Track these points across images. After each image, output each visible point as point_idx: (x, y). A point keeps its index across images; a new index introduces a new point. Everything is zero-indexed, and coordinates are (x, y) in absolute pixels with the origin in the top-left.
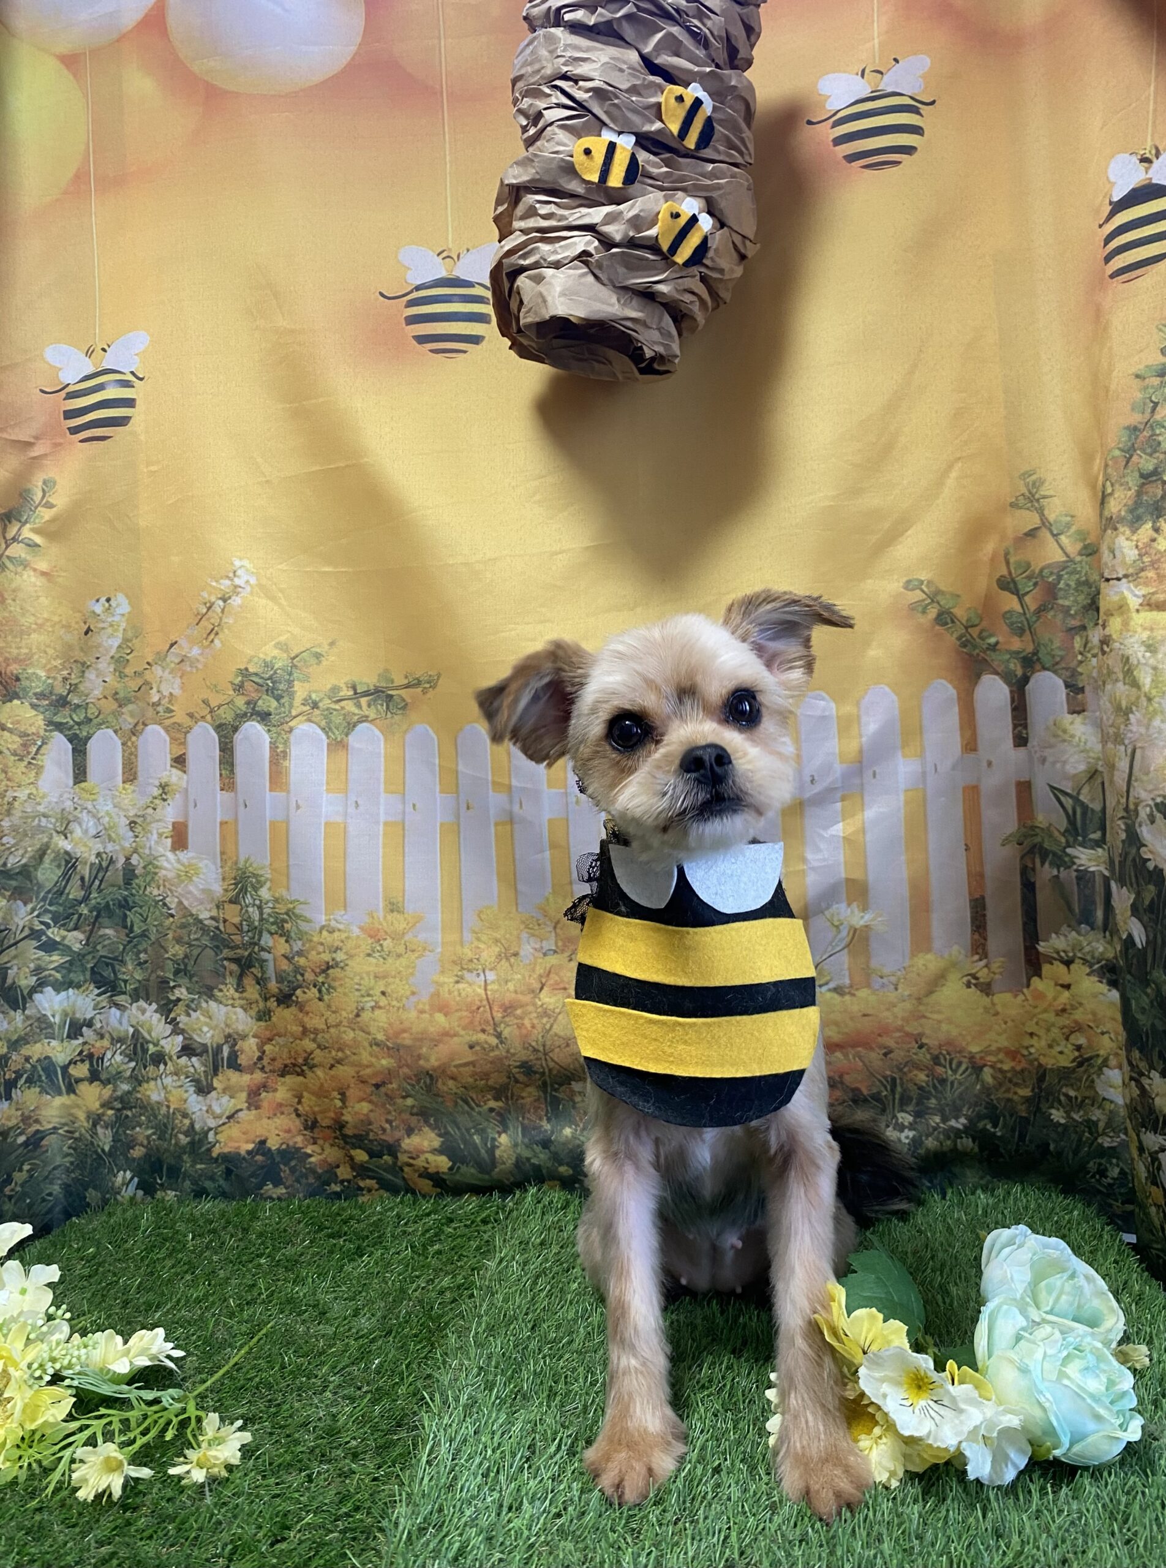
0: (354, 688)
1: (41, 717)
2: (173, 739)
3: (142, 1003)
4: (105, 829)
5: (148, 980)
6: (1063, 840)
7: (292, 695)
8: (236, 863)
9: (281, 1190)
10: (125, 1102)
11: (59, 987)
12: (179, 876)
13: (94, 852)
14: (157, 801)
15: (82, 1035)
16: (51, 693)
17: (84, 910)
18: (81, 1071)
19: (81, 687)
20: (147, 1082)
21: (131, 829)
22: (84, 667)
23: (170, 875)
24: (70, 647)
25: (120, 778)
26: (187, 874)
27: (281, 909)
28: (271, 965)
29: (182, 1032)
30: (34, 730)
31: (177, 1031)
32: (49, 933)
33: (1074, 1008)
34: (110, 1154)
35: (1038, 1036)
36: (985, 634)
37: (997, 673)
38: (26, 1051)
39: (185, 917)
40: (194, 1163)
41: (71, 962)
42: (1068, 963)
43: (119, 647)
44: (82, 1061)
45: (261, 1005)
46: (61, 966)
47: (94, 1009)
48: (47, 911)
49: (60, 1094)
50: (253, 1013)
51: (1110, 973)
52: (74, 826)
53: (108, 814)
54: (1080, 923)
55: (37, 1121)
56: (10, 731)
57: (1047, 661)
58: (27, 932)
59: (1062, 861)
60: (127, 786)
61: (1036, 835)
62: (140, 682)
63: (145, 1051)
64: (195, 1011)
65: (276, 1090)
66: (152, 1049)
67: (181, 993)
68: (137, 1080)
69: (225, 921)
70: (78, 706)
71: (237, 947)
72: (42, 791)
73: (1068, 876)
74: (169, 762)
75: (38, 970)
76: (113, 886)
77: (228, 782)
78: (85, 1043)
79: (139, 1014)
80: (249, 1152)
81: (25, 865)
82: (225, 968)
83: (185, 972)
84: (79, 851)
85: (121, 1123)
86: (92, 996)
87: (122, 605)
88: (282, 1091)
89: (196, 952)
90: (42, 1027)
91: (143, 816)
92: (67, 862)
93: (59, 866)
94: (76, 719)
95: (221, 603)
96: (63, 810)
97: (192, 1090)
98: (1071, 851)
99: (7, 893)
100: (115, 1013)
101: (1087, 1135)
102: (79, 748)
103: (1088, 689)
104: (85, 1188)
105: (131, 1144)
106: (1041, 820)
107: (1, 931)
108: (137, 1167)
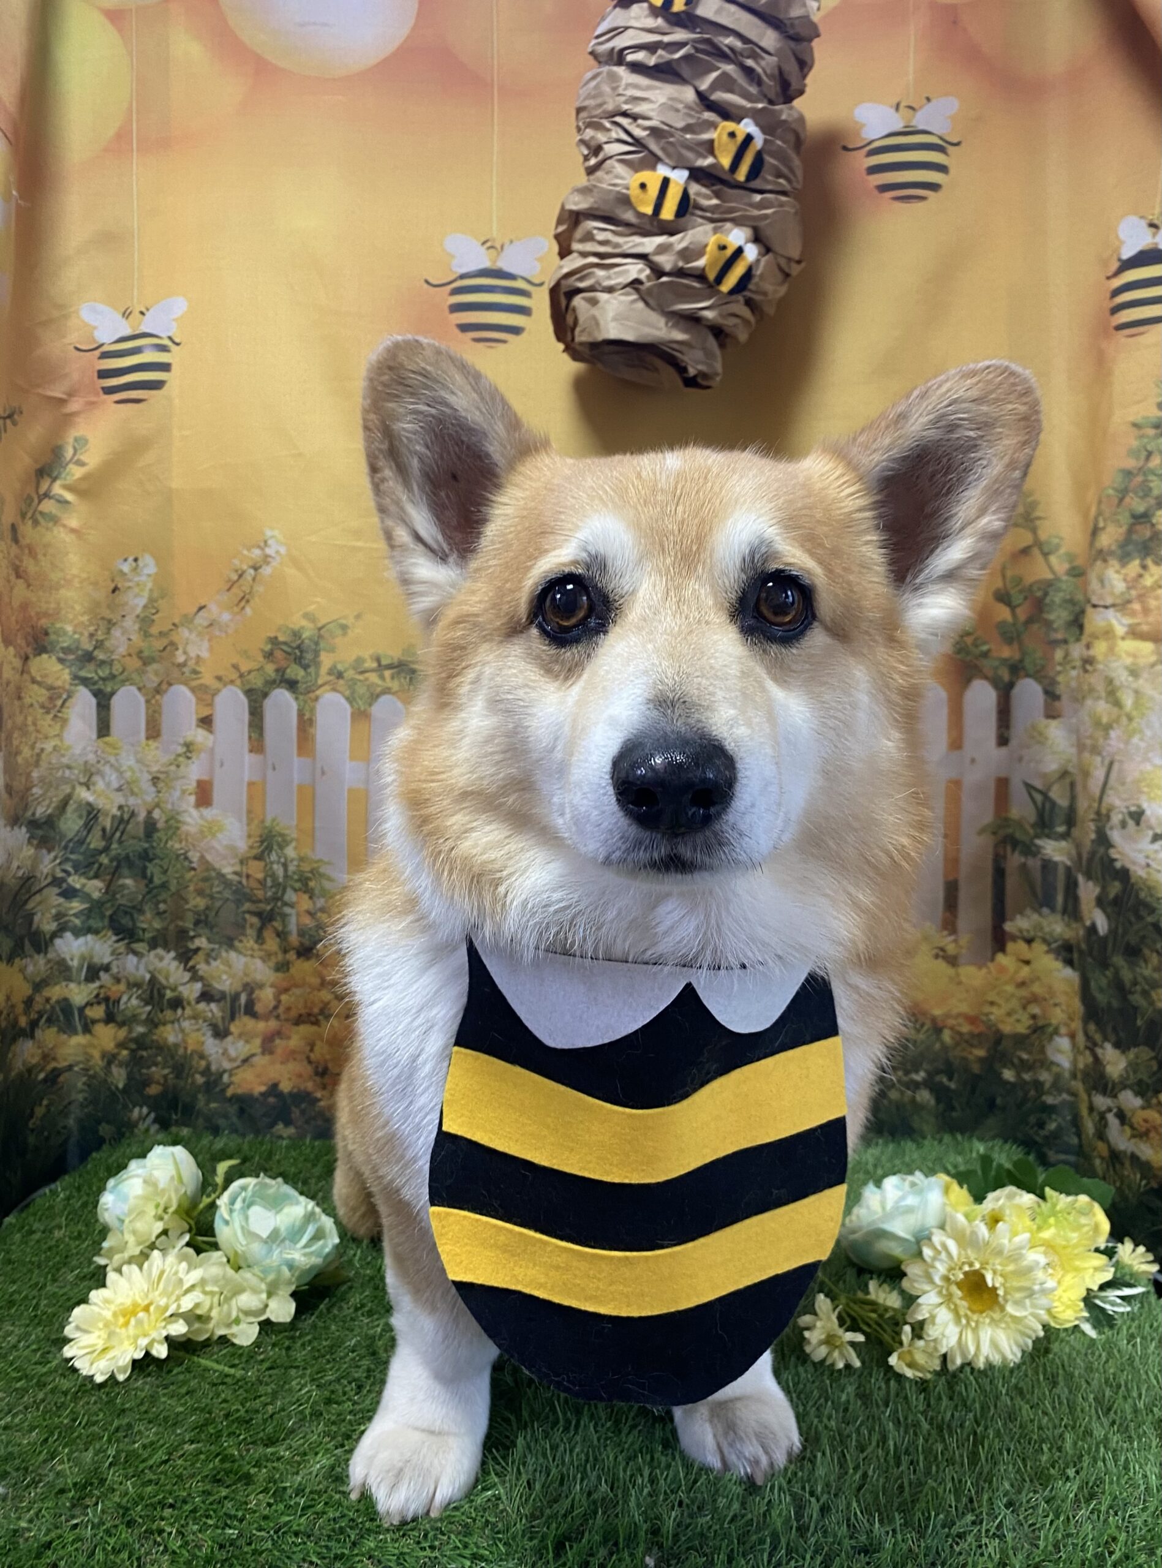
0: (378, 660)
1: (67, 671)
2: (199, 700)
3: (160, 951)
4: (128, 783)
5: (166, 929)
6: (1031, 831)
7: (318, 665)
8: (263, 821)
9: (292, 1130)
10: (141, 1043)
11: (78, 933)
12: (202, 832)
13: (116, 805)
14: (181, 759)
15: (99, 978)
16: (78, 648)
17: (104, 860)
18: (98, 1012)
19: (107, 644)
20: (164, 1024)
21: (154, 785)
22: (110, 624)
23: (192, 830)
24: (97, 604)
25: (143, 735)
26: (211, 829)
27: (306, 867)
28: (293, 920)
29: (201, 979)
30: (59, 683)
31: (195, 977)
32: (70, 880)
33: (1032, 981)
34: (125, 1091)
35: (999, 1006)
36: (979, 642)
37: (986, 678)
38: (47, 992)
39: (207, 870)
40: (208, 1102)
41: (90, 910)
42: (1029, 941)
43: (145, 607)
44: (99, 1003)
45: (280, 957)
46: (81, 912)
47: (113, 953)
48: (67, 860)
49: (76, 1033)
50: (272, 964)
51: (1067, 952)
52: (96, 778)
53: (130, 768)
54: (1041, 906)
55: (54, 1059)
56: (39, 683)
57: (1030, 669)
58: (49, 880)
59: (1030, 850)
60: (150, 742)
61: (1009, 826)
62: (165, 642)
63: (162, 996)
64: (215, 959)
65: (289, 1038)
66: (169, 994)
67: (201, 942)
68: (153, 1023)
69: (248, 876)
70: (102, 663)
71: (260, 901)
72: (67, 743)
73: (1034, 864)
74: (194, 722)
75: (58, 916)
76: (134, 838)
77: (257, 744)
78: (101, 987)
79: (156, 961)
80: (262, 1094)
81: (50, 816)
82: (245, 920)
83: (206, 922)
84: (101, 803)
85: (135, 1062)
86: (110, 942)
87: (149, 566)
88: (296, 1038)
89: (218, 904)
90: (62, 970)
91: (166, 773)
92: (89, 813)
93: (80, 817)
94: (101, 673)
95: (252, 571)
96: (86, 762)
97: (209, 1033)
98: (1038, 842)
99: (35, 842)
100: (132, 960)
101: (1032, 1093)
102: (103, 702)
103: (1064, 698)
104: (99, 1123)
105: (147, 1082)
106: (1015, 813)
107: (29, 878)
108: (154, 1104)
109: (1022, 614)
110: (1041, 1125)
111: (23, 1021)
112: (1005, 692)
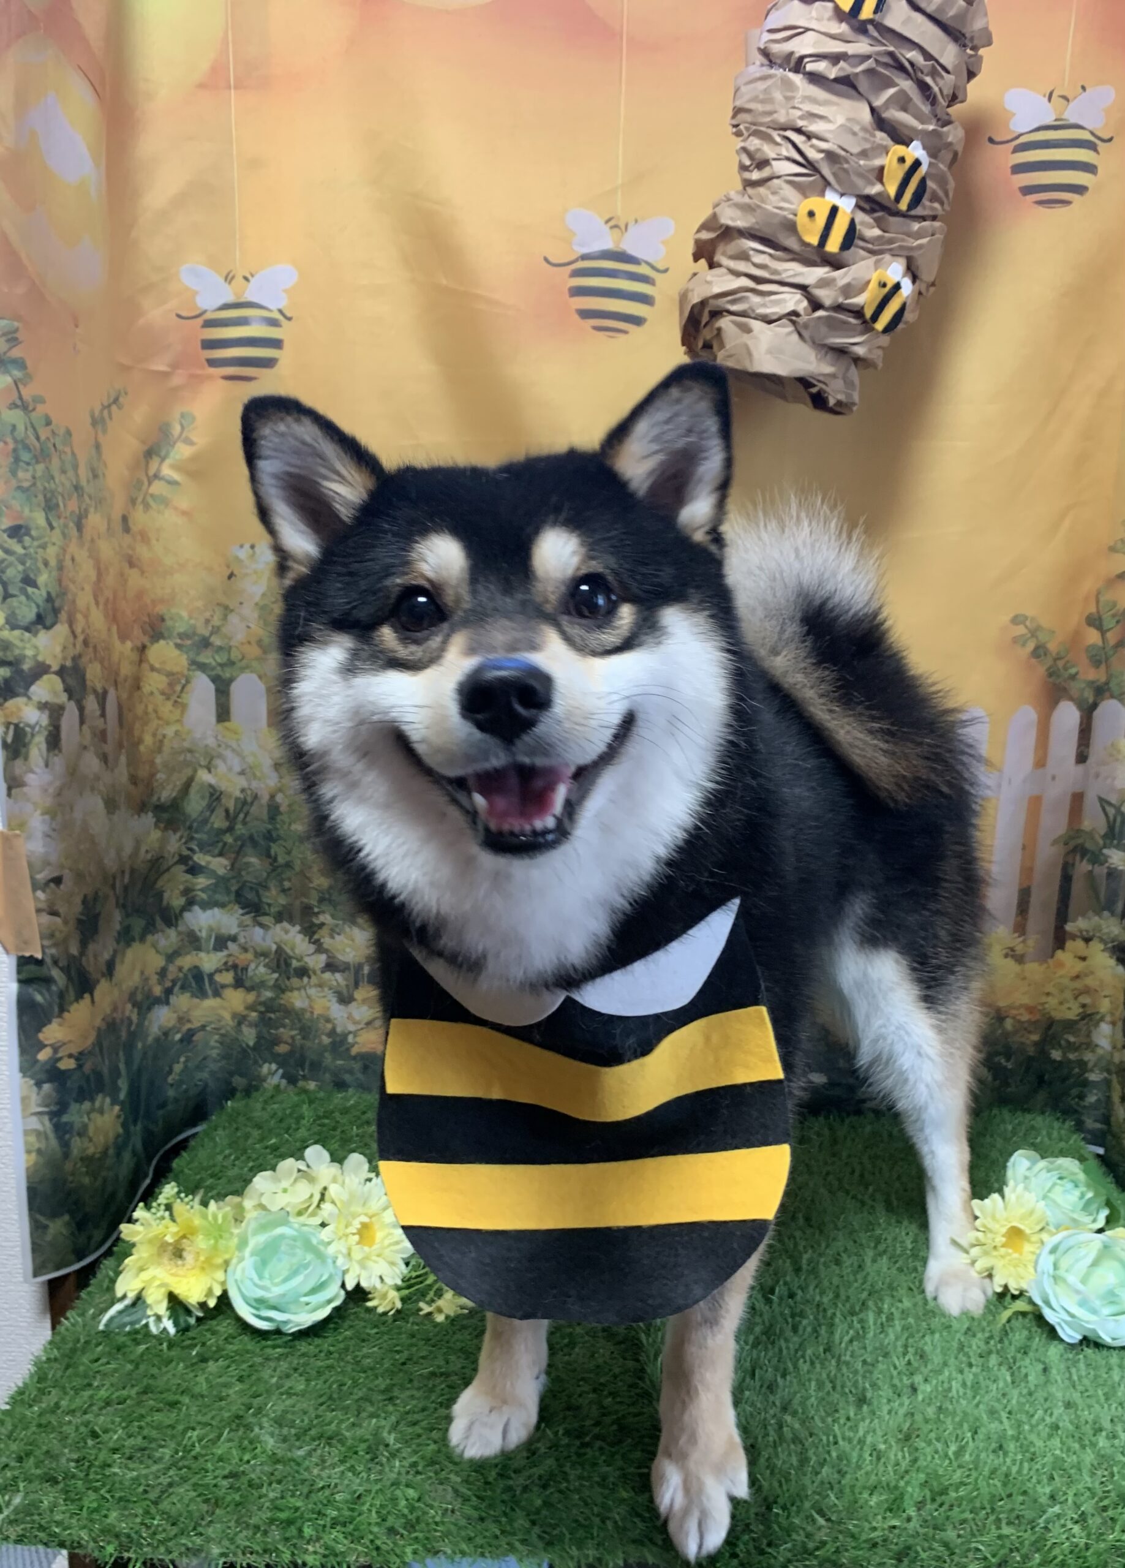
1: (185, 657)
3: (285, 924)
4: (251, 768)
5: (291, 905)
6: (1101, 842)
10: (269, 1007)
11: (206, 906)
13: (239, 788)
15: (227, 948)
16: (194, 634)
18: (227, 978)
19: (224, 630)
20: (292, 990)
21: (277, 772)
22: (227, 610)
24: (213, 590)
25: (264, 722)
29: (326, 951)
30: (178, 669)
31: (320, 949)
32: (196, 858)
33: (1086, 975)
34: (255, 1048)
35: (1054, 996)
36: (1068, 665)
37: (1071, 699)
38: (179, 962)
40: (334, 1060)
41: (216, 885)
42: (1087, 940)
43: (264, 595)
44: (227, 970)
46: (208, 887)
47: (239, 926)
48: (192, 839)
49: (206, 997)
51: (1120, 952)
52: (218, 762)
53: (252, 753)
54: (1103, 909)
55: (189, 1021)
56: (158, 670)
58: (176, 858)
59: (1097, 858)
60: (272, 730)
61: (1081, 837)
63: (288, 965)
64: (339, 934)
66: (295, 964)
67: (326, 918)
68: (280, 989)
70: (220, 649)
72: (188, 727)
73: (1101, 871)
75: (187, 891)
76: (257, 819)
78: (230, 955)
79: (283, 933)
81: (175, 799)
83: (330, 901)
84: (223, 786)
85: (265, 1022)
86: (236, 915)
87: (266, 553)
90: (193, 941)
92: (212, 795)
93: (203, 798)
94: (219, 661)
96: (206, 746)
97: (334, 1000)
99: (162, 825)
100: (258, 931)
101: (1077, 1070)
102: (223, 689)
104: (231, 1074)
105: (276, 1041)
106: (1087, 824)
107: (158, 859)
108: (282, 1061)
109: (1112, 638)
110: (1081, 1097)
111: (157, 991)
112: (1088, 713)
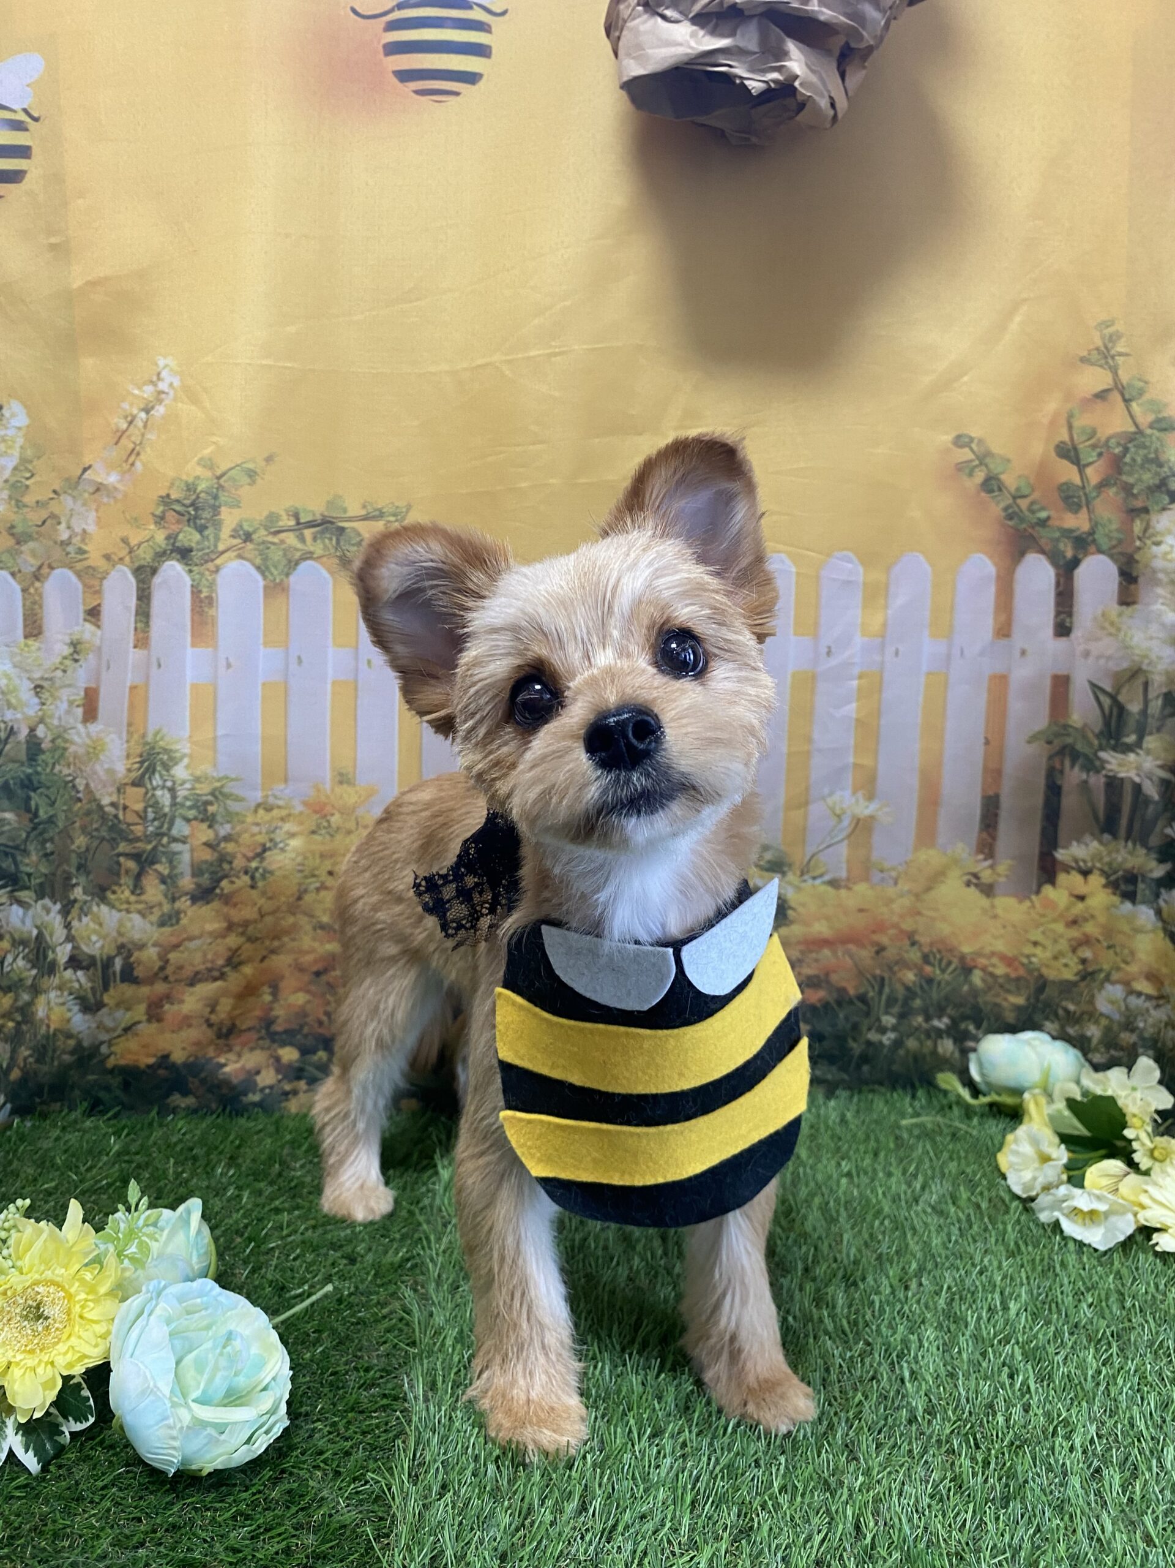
2: (86, 586)
3: (46, 901)
5: (53, 875)
6: (1096, 742)
7: (218, 525)
9: (191, 1100)
12: (88, 753)
14: (67, 662)
21: (38, 695)
23: (82, 751)
26: (96, 749)
27: (203, 789)
28: (185, 857)
29: (73, 939)
33: (1085, 920)
35: (1044, 947)
36: (1035, 507)
37: (1042, 552)
39: (90, 801)
42: (1085, 873)
45: (166, 907)
50: (154, 918)
51: (1126, 884)
57: (1105, 543)
60: (31, 642)
61: (1068, 735)
62: (45, 514)
63: (44, 957)
67: (79, 892)
69: (125, 810)
73: (1096, 780)
74: (79, 615)
77: (143, 637)
82: (119, 865)
83: (85, 867)
89: (95, 844)
91: (51, 679)
95: (143, 415)
97: (77, 1007)
98: (1103, 755)
103: (1141, 580)
106: (1076, 718)
109: (1093, 475)
112: (1066, 570)
